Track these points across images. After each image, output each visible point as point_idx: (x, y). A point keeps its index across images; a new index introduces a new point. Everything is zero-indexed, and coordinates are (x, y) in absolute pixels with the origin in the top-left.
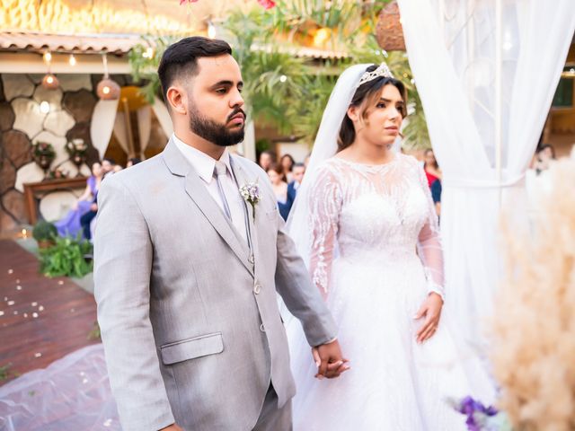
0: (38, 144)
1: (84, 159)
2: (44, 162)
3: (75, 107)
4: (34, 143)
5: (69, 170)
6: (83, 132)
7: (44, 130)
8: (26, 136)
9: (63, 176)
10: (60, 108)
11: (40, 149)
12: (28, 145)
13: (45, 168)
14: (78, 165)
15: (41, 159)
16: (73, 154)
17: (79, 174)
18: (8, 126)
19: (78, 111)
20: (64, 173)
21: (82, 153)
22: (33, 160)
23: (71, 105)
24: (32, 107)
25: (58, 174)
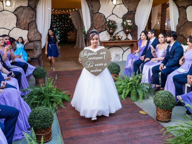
0: (109, 21)
1: (130, 31)
2: (111, 31)
3: (129, 2)
4: (107, 20)
5: (122, 36)
6: (131, 16)
7: (113, 14)
8: (105, 16)
9: (119, 39)
10: (122, 3)
11: (110, 23)
12: (105, 21)
13: (111, 34)
14: (127, 33)
15: (110, 29)
16: (125, 28)
17: (127, 38)
18: (96, 12)
19: (130, 4)
20: (120, 37)
21: (130, 27)
22: (106, 30)
23: (127, 2)
24: (109, 2)
25: (117, 38)
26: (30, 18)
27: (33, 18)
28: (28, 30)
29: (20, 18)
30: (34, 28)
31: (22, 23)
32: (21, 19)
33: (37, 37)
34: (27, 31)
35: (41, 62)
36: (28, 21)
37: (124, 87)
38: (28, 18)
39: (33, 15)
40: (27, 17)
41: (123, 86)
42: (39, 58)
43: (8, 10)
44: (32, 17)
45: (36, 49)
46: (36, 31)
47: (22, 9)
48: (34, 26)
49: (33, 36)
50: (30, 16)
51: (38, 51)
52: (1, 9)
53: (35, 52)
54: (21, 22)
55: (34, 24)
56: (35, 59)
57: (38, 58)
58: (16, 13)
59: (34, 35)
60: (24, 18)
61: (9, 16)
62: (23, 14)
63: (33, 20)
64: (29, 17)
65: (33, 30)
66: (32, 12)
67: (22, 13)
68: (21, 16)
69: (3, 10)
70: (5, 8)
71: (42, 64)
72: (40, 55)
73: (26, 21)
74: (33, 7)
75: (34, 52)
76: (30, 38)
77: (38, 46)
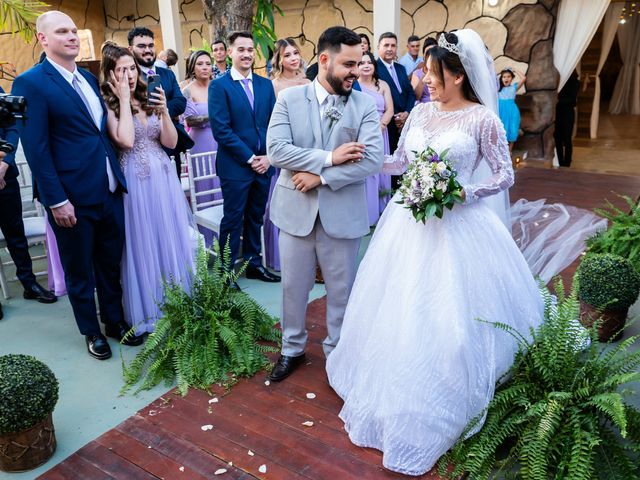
26: (538, 34)
27: (544, 32)
28: (528, 63)
29: (514, 34)
30: (543, 59)
31: (517, 46)
32: (517, 36)
33: (547, 82)
34: (526, 66)
35: (547, 142)
36: (532, 42)
37: (633, 238)
38: (533, 32)
39: (546, 26)
40: (531, 31)
41: (632, 235)
42: (543, 131)
43: (492, 14)
44: (541, 30)
45: (540, 111)
46: (546, 65)
47: (522, 10)
48: (544, 53)
49: (537, 77)
50: (538, 28)
51: (543, 115)
52: (478, 13)
53: (537, 118)
54: (516, 44)
55: (545, 48)
56: (535, 133)
57: (540, 134)
58: (508, 21)
59: (540, 74)
60: (523, 33)
61: (492, 28)
62: (524, 22)
63: (545, 38)
64: (535, 30)
65: (541, 63)
66: (545, 18)
67: (522, 20)
68: (517, 28)
69: (482, 16)
70: (487, 10)
71: (547, 146)
72: (547, 126)
73: (528, 40)
74: (549, 3)
75: (532, 117)
76: (531, 81)
77: (545, 103)
